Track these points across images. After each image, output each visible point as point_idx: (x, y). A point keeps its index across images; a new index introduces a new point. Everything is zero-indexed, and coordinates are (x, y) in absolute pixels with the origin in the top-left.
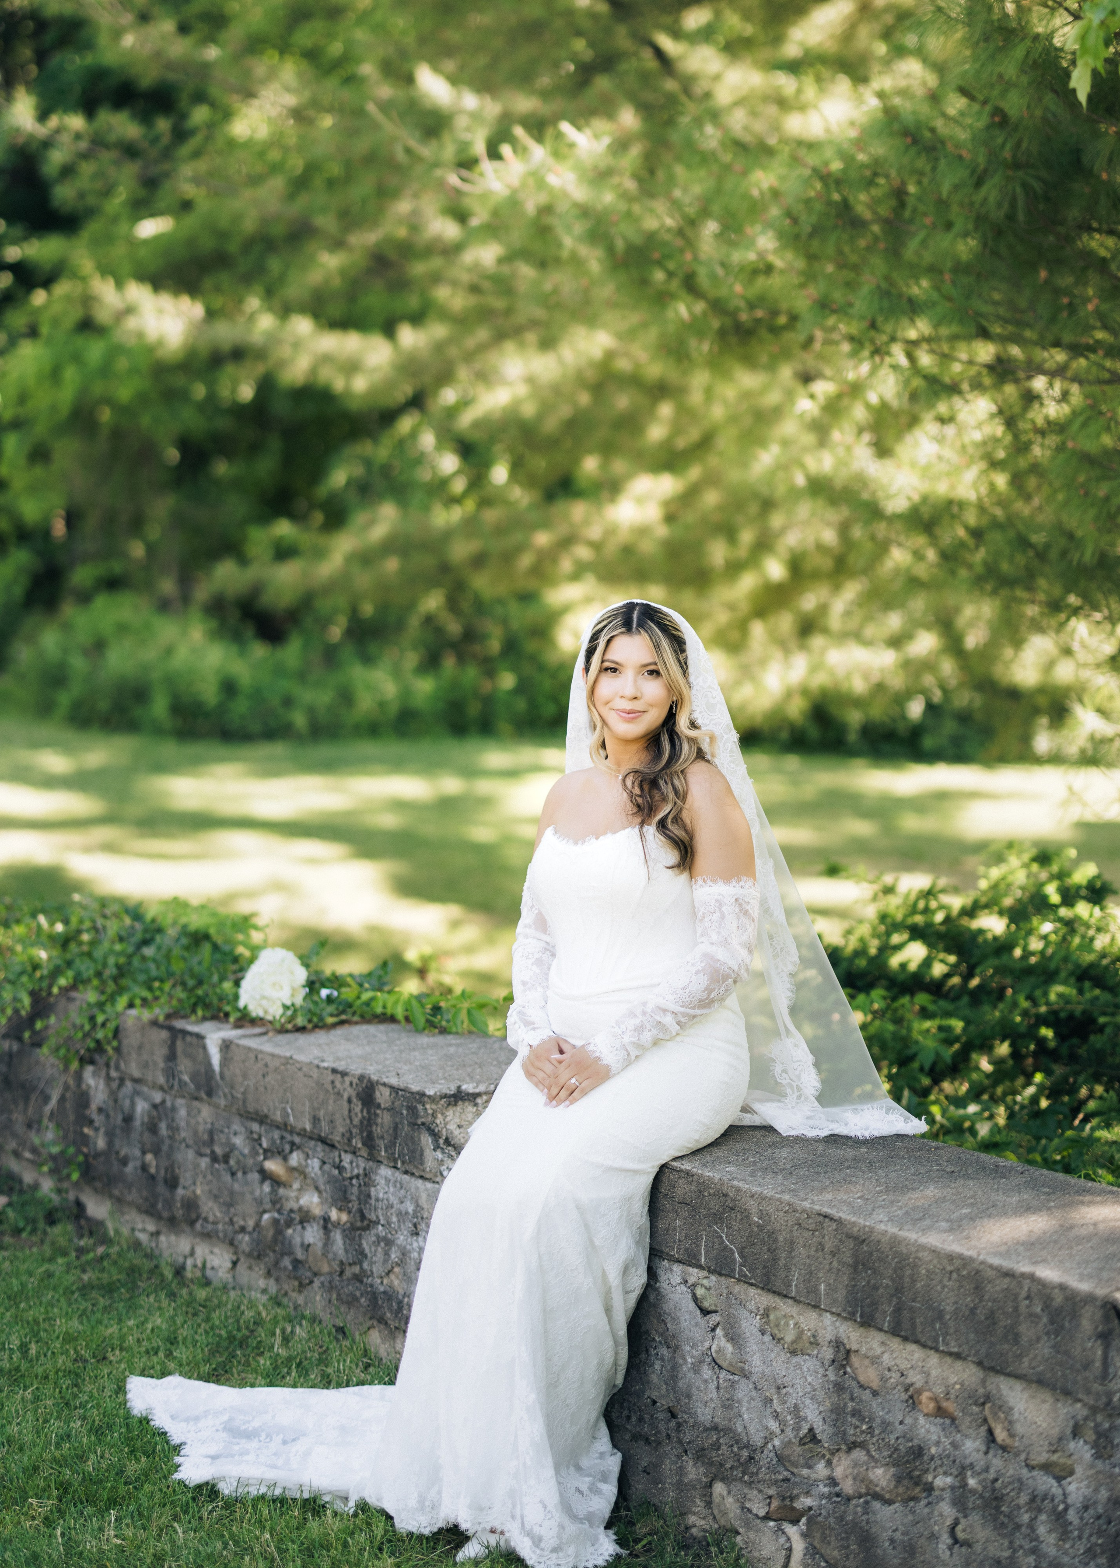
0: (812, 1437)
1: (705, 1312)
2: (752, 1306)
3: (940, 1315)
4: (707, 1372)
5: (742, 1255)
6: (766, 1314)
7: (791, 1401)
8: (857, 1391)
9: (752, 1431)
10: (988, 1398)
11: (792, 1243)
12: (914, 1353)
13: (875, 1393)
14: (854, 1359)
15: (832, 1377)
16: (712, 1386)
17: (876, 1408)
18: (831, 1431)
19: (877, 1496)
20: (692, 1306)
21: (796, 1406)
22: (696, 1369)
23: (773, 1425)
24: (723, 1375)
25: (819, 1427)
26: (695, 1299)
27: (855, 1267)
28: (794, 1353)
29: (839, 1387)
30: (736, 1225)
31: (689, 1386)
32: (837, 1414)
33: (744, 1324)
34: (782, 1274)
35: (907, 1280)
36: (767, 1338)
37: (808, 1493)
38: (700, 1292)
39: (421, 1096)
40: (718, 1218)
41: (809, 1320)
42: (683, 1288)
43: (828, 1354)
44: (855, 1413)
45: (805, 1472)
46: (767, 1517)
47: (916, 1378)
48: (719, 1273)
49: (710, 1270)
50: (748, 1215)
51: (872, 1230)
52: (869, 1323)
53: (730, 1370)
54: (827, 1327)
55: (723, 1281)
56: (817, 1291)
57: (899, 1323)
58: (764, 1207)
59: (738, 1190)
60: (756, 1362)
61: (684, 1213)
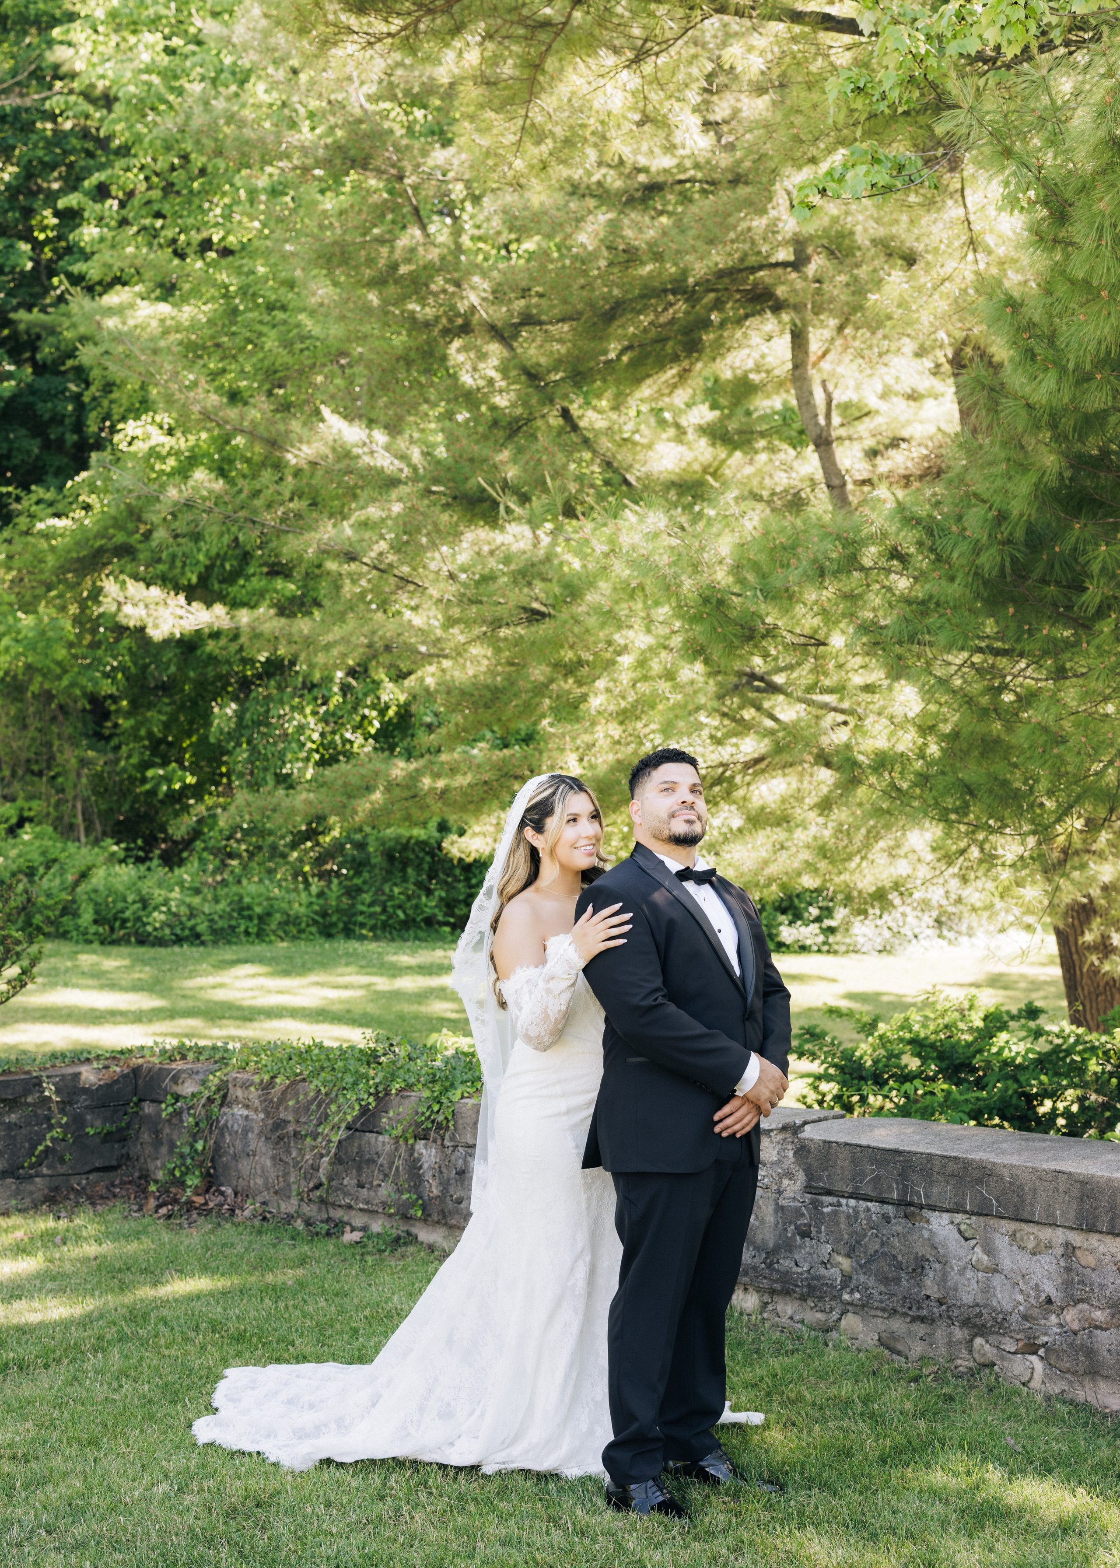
0: (1049, 1301)
1: (966, 1239)
2: (1004, 1230)
4: (969, 1274)
5: (997, 1201)
6: (1013, 1235)
7: (1033, 1283)
8: (1080, 1270)
9: (1004, 1303)
11: (1035, 1191)
13: (1094, 1270)
14: (1078, 1252)
15: (1063, 1264)
16: (974, 1282)
17: (1095, 1277)
18: (1061, 1295)
19: (1097, 1327)
20: (958, 1236)
21: (1036, 1285)
22: (962, 1272)
23: (1020, 1298)
24: (980, 1274)
25: (1054, 1294)
26: (960, 1232)
27: (1081, 1198)
28: (1034, 1254)
29: (1068, 1269)
30: (992, 1184)
31: (956, 1284)
32: (1068, 1284)
33: (997, 1242)
34: (1028, 1208)
35: (1119, 1202)
36: (1014, 1248)
37: (1046, 1334)
38: (963, 1227)
40: (980, 1181)
41: (1046, 1234)
42: (951, 1227)
43: (1060, 1251)
44: (1081, 1282)
45: (1043, 1322)
46: (1015, 1353)
48: (979, 1214)
49: (972, 1213)
50: (1002, 1178)
51: (1093, 1176)
52: (1092, 1229)
53: (986, 1270)
54: (1059, 1236)
55: (982, 1219)
56: (1053, 1215)
57: (1113, 1227)
58: (1014, 1171)
59: (994, 1164)
60: (1006, 1263)
61: (953, 1181)
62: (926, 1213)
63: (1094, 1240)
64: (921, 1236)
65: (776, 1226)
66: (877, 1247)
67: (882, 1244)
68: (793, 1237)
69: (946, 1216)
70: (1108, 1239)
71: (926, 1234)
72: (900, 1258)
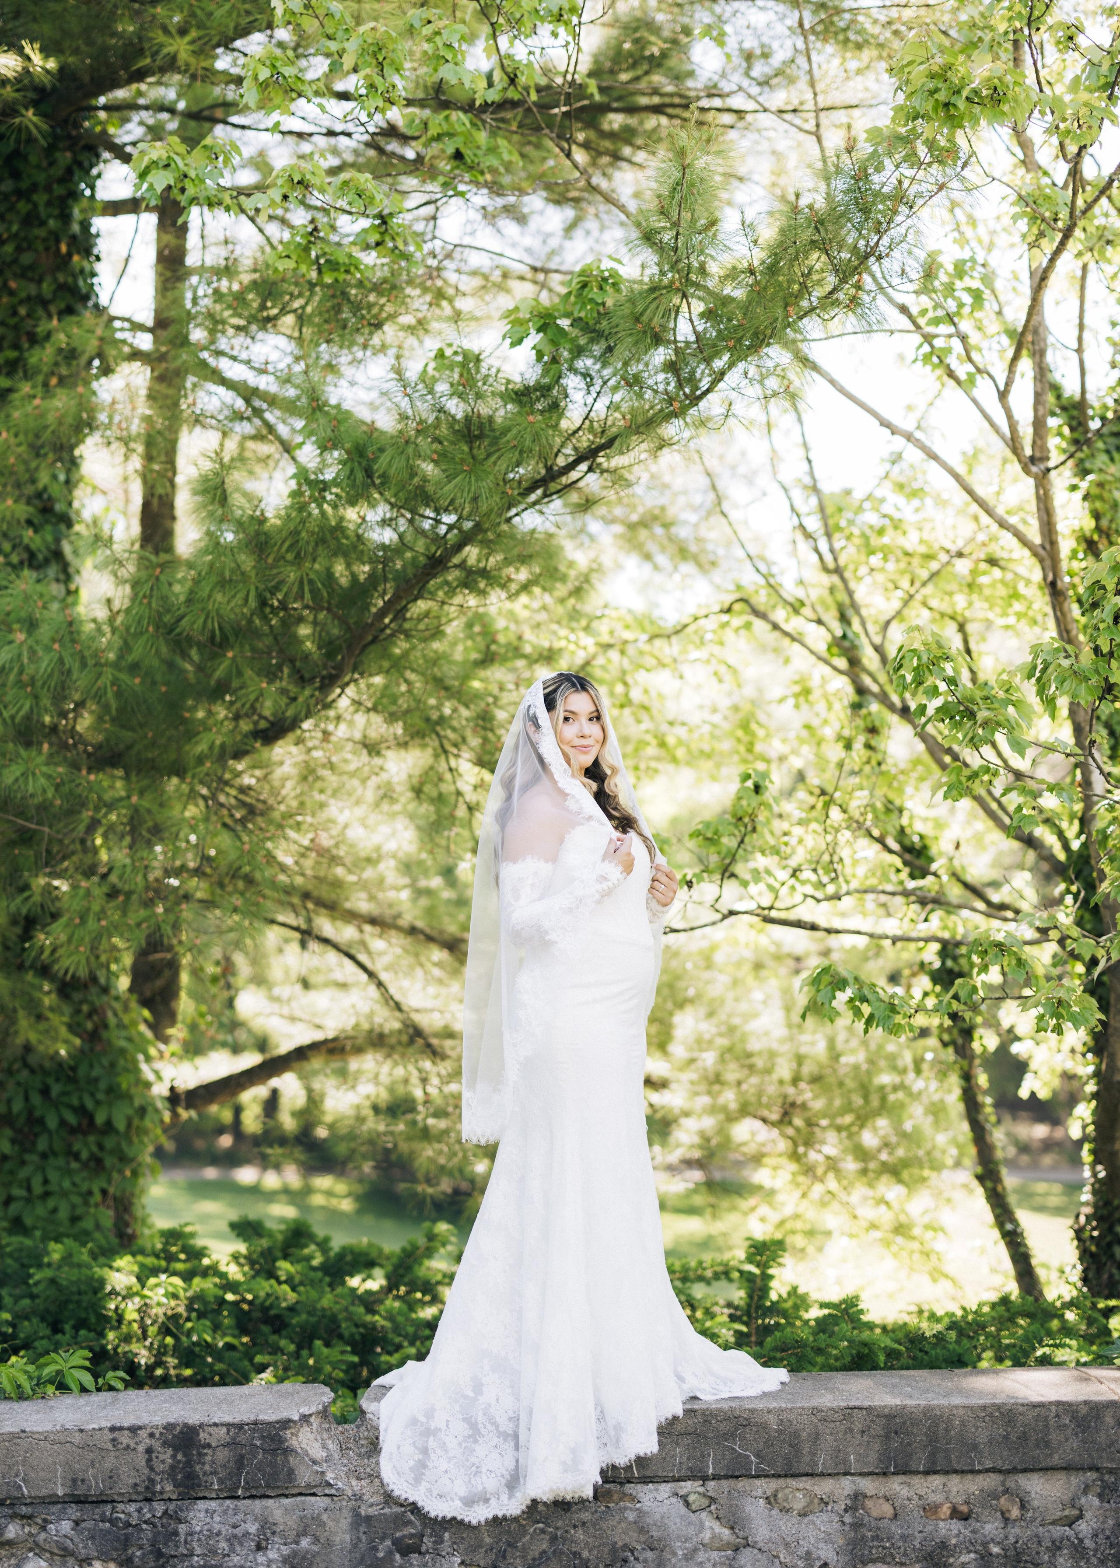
1: (696, 1512)
2: (759, 1492)
3: (975, 1447)
4: (701, 1556)
5: (757, 1456)
6: (774, 1496)
7: (801, 1551)
8: (873, 1523)
10: (1006, 1491)
11: (816, 1437)
12: (937, 1481)
13: (893, 1519)
14: (869, 1503)
15: (847, 1520)
17: (896, 1529)
18: (843, 1558)
20: (683, 1510)
21: (808, 1553)
22: (689, 1557)
24: (719, 1554)
25: (833, 1559)
26: (687, 1504)
27: (887, 1437)
28: (803, 1514)
29: (857, 1525)
30: (750, 1436)
32: (855, 1544)
33: (748, 1508)
34: (807, 1459)
35: (941, 1432)
36: (774, 1512)
38: (693, 1497)
39: (286, 1423)
40: (731, 1436)
41: (822, 1488)
42: (674, 1500)
43: (843, 1505)
44: (876, 1538)
47: (938, 1498)
48: (727, 1477)
49: (715, 1477)
50: (764, 1426)
51: (904, 1407)
52: (905, 1471)
53: (726, 1546)
54: (846, 1486)
55: (725, 1483)
56: (845, 1461)
57: (934, 1463)
58: (784, 1416)
59: (751, 1411)
60: (761, 1532)
61: (686, 1441)
62: (629, 1488)
63: (897, 1486)
64: (624, 1519)
65: (355, 1546)
66: (545, 1546)
67: (554, 1539)
68: (390, 1553)
69: (666, 1489)
70: (916, 1480)
71: (631, 1516)
72: (585, 1554)
